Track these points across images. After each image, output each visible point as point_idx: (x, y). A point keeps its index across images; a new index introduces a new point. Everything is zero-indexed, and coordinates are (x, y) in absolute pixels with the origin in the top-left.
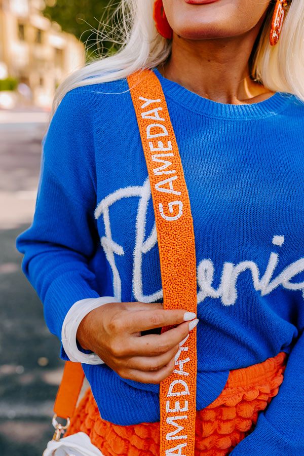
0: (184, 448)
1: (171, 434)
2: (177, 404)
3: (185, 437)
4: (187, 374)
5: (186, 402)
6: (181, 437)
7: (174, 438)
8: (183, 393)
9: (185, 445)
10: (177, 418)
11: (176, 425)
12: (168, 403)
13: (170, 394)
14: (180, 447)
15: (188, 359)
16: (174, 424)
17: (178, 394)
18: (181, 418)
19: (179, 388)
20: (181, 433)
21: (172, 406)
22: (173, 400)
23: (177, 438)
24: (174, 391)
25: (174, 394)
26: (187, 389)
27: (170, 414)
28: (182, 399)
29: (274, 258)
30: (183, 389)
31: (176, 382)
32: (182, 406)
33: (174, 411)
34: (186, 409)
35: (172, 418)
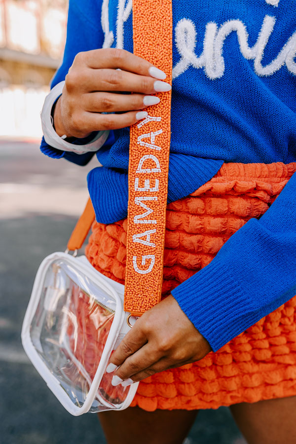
0: (153, 235)
1: (139, 216)
2: (147, 183)
3: (154, 222)
4: (159, 148)
5: (157, 181)
6: (149, 222)
7: (142, 222)
8: (154, 170)
9: (154, 231)
10: (146, 199)
11: (145, 207)
12: (137, 180)
13: (140, 170)
14: (148, 233)
15: (161, 131)
16: (142, 205)
17: (149, 171)
18: (150, 198)
19: (149, 164)
20: (151, 217)
21: (142, 184)
22: (142, 177)
23: (146, 222)
24: (145, 166)
25: (144, 171)
26: (158, 166)
27: (138, 194)
28: (152, 176)
29: (269, 23)
30: (154, 166)
31: (147, 157)
32: (152, 185)
33: (143, 190)
34: (156, 189)
35: (141, 199)
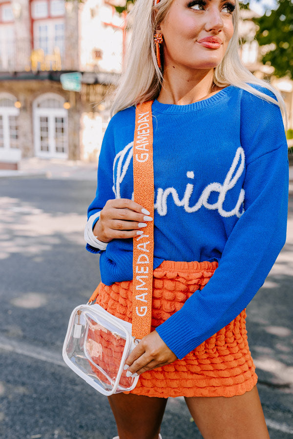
0: (146, 296)
1: (139, 286)
2: (142, 269)
3: (146, 289)
4: (148, 251)
5: (147, 268)
6: (144, 289)
7: (140, 289)
8: (146, 262)
9: (146, 294)
10: (142, 277)
11: (142, 281)
12: (137, 267)
13: (139, 262)
14: (143, 295)
15: (149, 242)
16: (140, 280)
17: (143, 263)
18: (144, 277)
19: (143, 259)
20: (144, 286)
21: (140, 269)
22: (140, 265)
23: (142, 289)
24: (140, 260)
25: (141, 263)
26: (148, 260)
27: (138, 274)
28: (145, 266)
29: (190, 188)
30: (145, 260)
31: (142, 255)
32: (145, 270)
33: (141, 272)
34: (147, 272)
35: (139, 277)
